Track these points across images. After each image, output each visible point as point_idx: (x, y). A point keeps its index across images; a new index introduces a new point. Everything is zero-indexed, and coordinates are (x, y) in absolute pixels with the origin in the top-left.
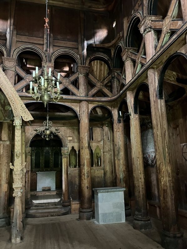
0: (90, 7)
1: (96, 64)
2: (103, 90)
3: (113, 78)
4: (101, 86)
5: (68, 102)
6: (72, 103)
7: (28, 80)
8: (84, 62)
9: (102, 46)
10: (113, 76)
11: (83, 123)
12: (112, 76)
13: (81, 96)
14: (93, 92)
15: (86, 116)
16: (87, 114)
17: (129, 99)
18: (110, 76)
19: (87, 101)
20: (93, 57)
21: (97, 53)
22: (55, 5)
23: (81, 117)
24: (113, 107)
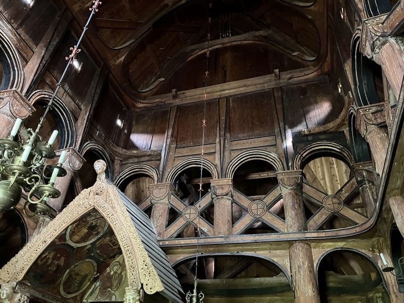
0: (290, 78)
1: (319, 165)
2: (341, 212)
3: (360, 183)
4: (336, 206)
5: (264, 249)
6: (271, 251)
7: (187, 216)
8: (290, 164)
9: (322, 129)
10: (359, 179)
11: (301, 297)
12: (357, 179)
13: (291, 231)
14: (318, 220)
15: (307, 279)
16: (308, 272)
17: (399, 216)
18: (354, 180)
19: (307, 241)
20: (307, 152)
21: (314, 144)
22: (232, 94)
23: (295, 281)
24: (376, 250)
